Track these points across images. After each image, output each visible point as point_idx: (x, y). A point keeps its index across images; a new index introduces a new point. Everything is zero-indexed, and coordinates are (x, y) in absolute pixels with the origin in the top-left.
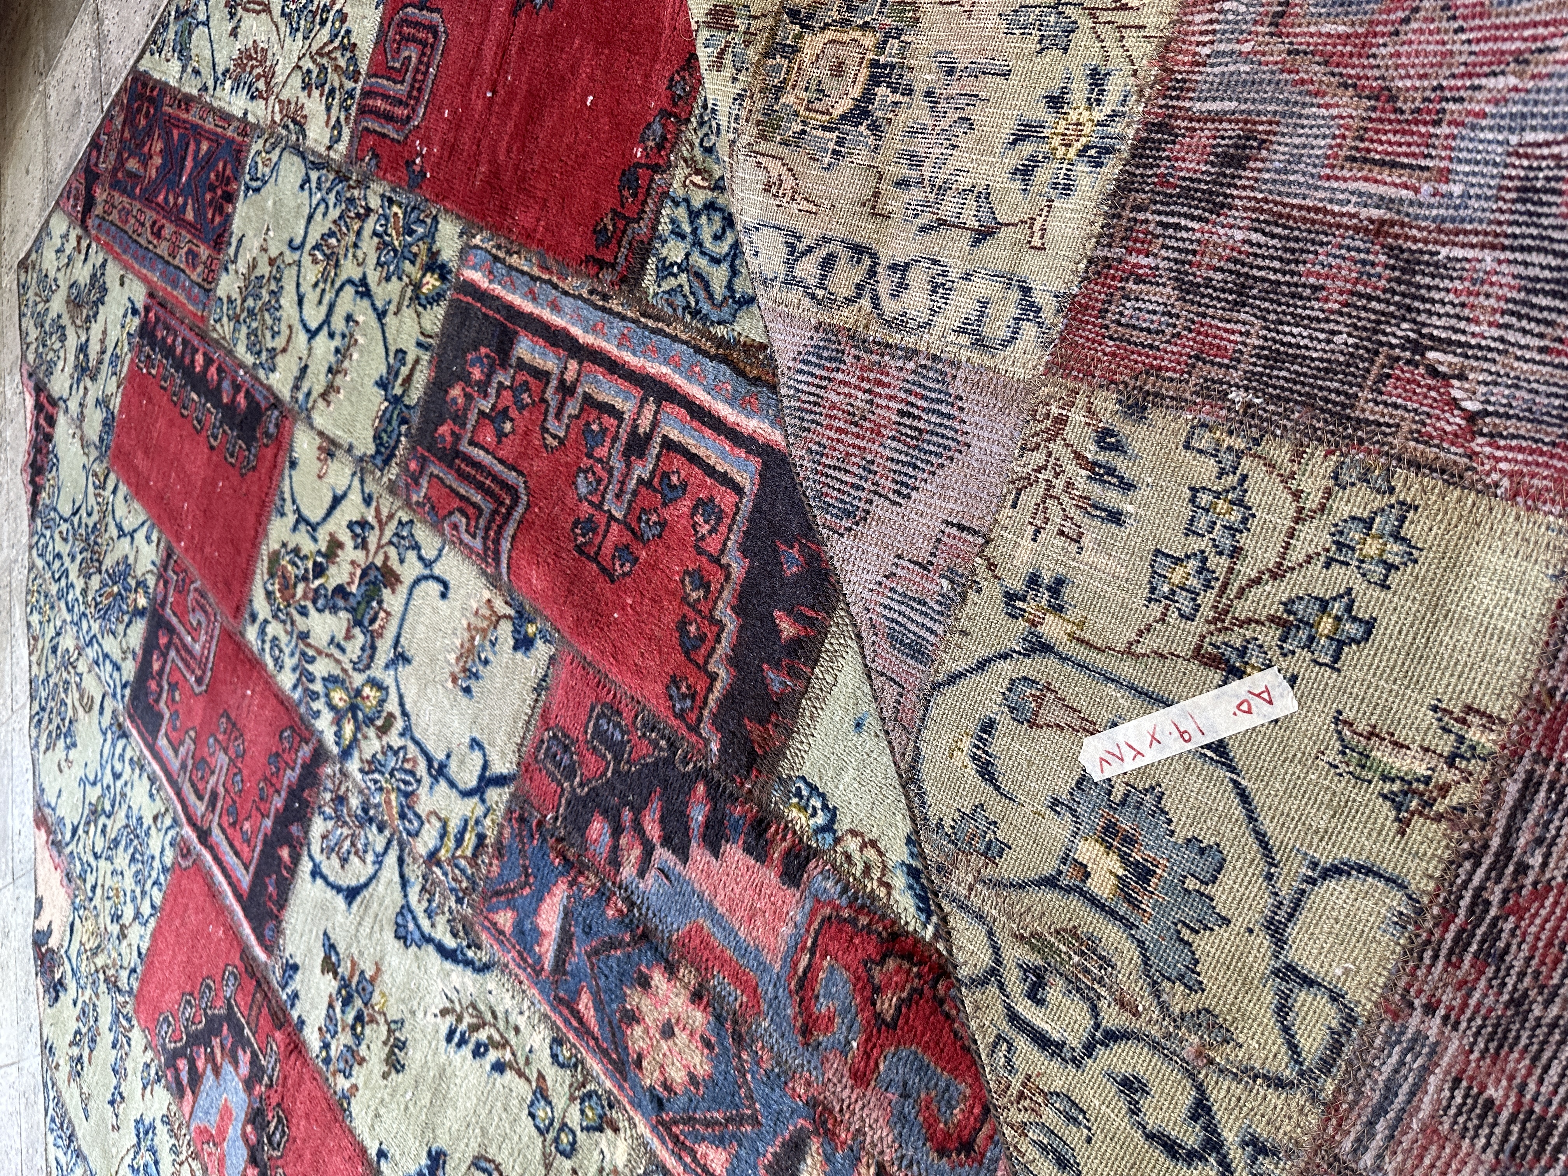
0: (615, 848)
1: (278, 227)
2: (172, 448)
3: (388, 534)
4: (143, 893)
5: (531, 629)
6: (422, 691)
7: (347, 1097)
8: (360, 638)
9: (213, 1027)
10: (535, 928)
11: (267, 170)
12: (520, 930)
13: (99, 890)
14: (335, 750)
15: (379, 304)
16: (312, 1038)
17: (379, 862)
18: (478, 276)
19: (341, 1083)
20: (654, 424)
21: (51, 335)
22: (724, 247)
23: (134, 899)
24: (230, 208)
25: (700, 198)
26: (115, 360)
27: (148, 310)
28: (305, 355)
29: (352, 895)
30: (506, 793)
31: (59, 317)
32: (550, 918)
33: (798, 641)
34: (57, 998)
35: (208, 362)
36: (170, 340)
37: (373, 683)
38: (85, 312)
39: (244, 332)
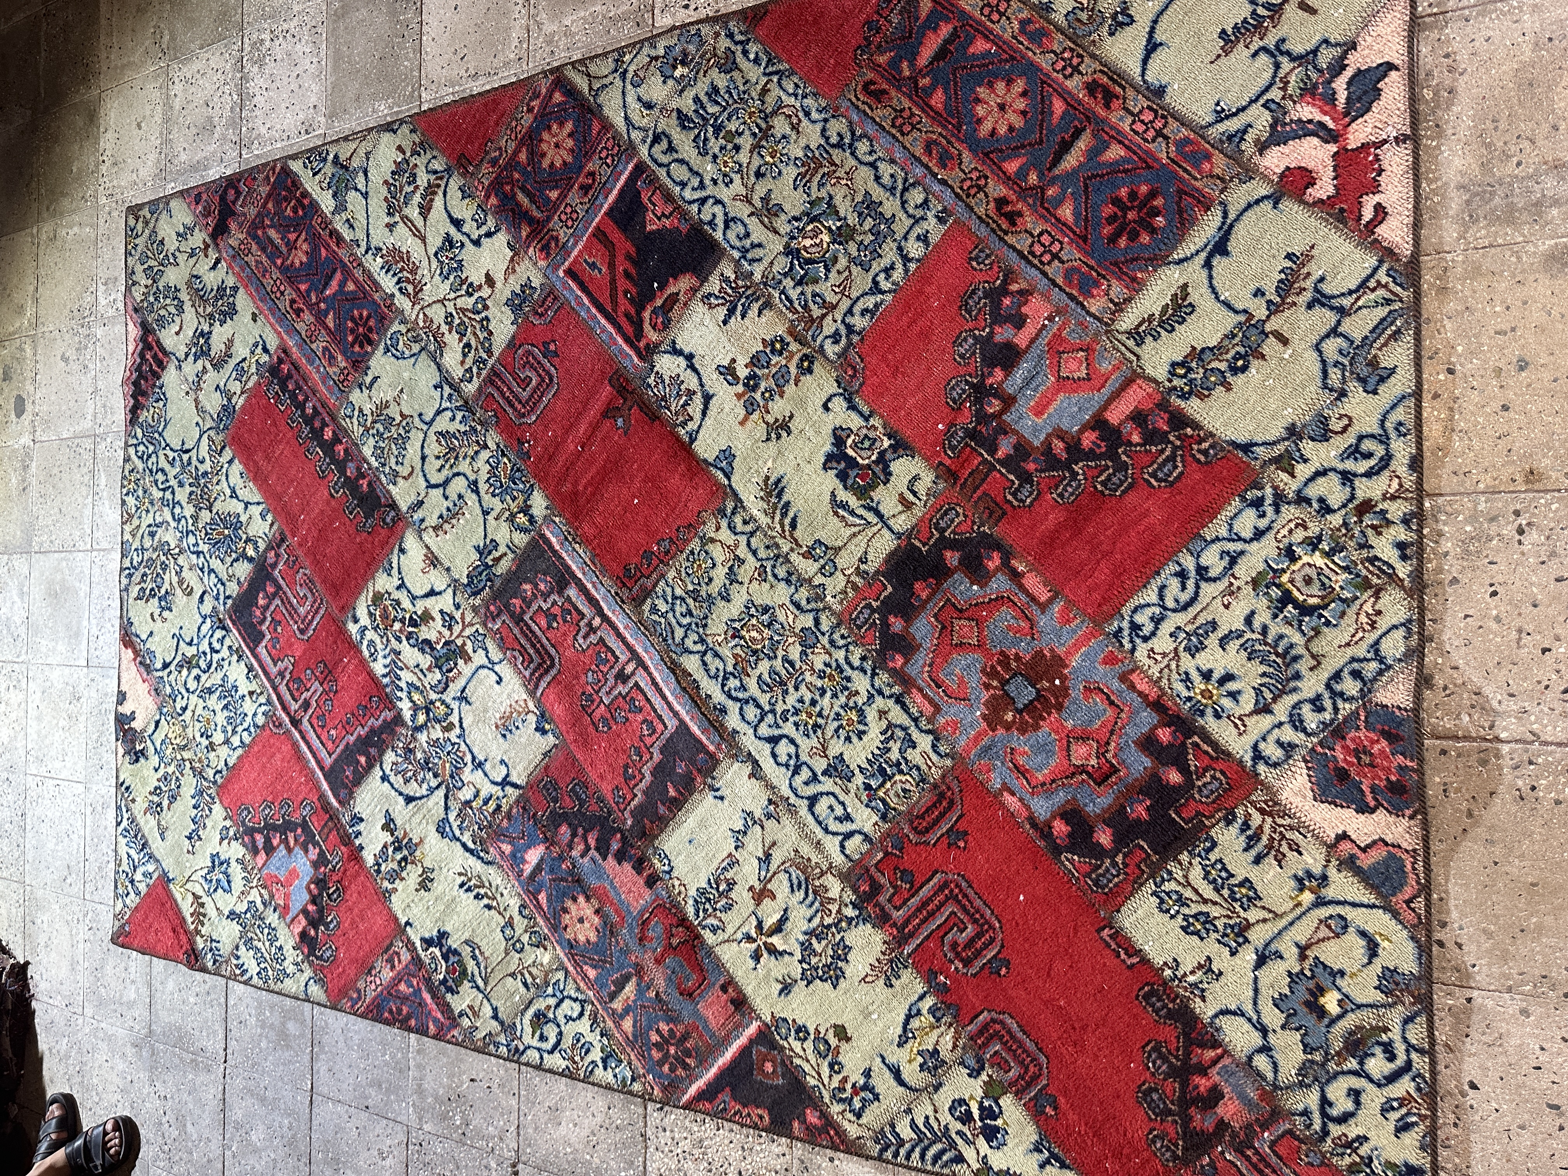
0: (572, 841)
1: (411, 395)
2: (293, 471)
3: (467, 632)
4: (234, 732)
5: (547, 727)
6: (475, 722)
7: (389, 892)
8: (438, 675)
9: (289, 826)
10: (523, 858)
11: (407, 352)
13: (189, 713)
14: (410, 723)
15: (485, 505)
17: (432, 790)
18: (554, 540)
19: (386, 884)
20: (633, 673)
21: (165, 297)
22: (685, 621)
23: (224, 731)
24: (369, 349)
25: (679, 592)
26: (240, 370)
27: (280, 361)
28: (423, 494)
29: (409, 799)
30: (517, 792)
31: (177, 290)
32: (533, 856)
33: (675, 798)
34: (137, 761)
35: (336, 440)
36: (301, 398)
37: (443, 702)
38: (209, 309)
39: (371, 442)
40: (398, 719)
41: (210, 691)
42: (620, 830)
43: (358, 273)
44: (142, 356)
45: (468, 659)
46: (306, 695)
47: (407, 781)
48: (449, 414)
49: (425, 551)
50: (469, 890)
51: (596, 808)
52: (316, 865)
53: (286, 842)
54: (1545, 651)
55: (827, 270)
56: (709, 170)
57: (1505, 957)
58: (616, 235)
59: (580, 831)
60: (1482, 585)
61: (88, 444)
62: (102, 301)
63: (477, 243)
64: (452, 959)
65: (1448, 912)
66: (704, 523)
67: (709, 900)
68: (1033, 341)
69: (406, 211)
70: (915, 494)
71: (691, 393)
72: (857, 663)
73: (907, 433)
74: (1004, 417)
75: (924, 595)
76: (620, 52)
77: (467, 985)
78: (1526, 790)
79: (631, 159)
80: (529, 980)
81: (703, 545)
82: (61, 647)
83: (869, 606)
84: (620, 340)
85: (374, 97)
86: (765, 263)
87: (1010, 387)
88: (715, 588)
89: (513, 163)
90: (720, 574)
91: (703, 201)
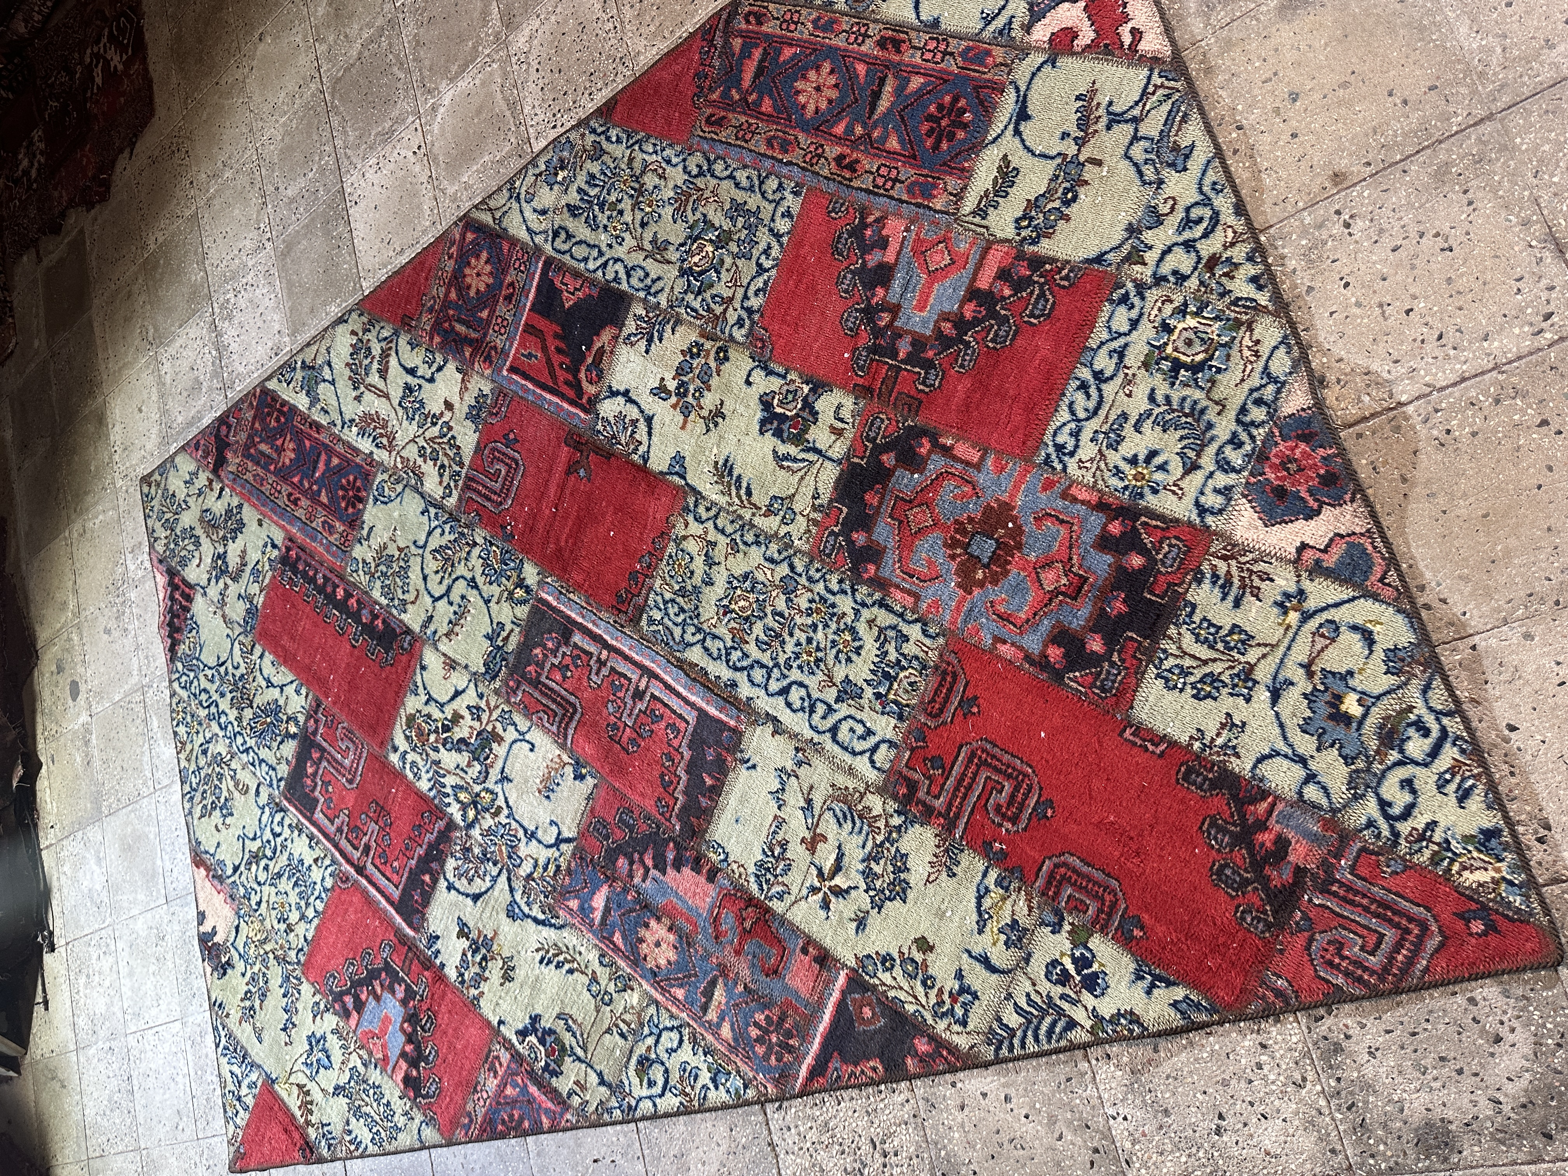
0: (631, 870)
1: (403, 529)
2: (317, 640)
3: (495, 715)
4: (307, 905)
5: (584, 771)
6: (520, 796)
7: (477, 998)
8: (478, 767)
9: (373, 975)
10: (590, 907)
11: (393, 495)
12: (582, 908)
13: (264, 905)
14: (462, 824)
15: (485, 596)
16: (451, 973)
17: (494, 880)
18: (550, 599)
19: (474, 992)
20: (647, 687)
21: (183, 539)
22: (679, 620)
23: (299, 908)
24: (361, 506)
25: (668, 596)
26: (256, 573)
27: (288, 549)
28: (430, 609)
29: (476, 898)
30: (571, 846)
31: (192, 529)
32: (599, 901)
33: (713, 786)
34: (225, 974)
35: (348, 595)
36: (311, 573)
37: (487, 790)
38: (221, 533)
39: (378, 584)
40: (451, 825)
41: (279, 875)
42: (671, 839)
43: (339, 448)
44: (172, 598)
45: (500, 740)
46: (365, 839)
47: (470, 881)
48: (439, 530)
49: (443, 659)
50: (550, 962)
51: (645, 827)
52: (404, 1002)
53: (373, 993)
54: (1408, 312)
55: (718, 272)
56: (603, 239)
57: (1488, 594)
58: (542, 323)
59: (636, 856)
60: (1334, 282)
61: (138, 697)
62: (132, 567)
63: (431, 380)
64: (549, 1040)
65: (1422, 575)
66: (674, 526)
67: (768, 869)
68: (899, 253)
69: (369, 380)
70: (842, 420)
71: (634, 422)
72: (835, 587)
73: (821, 373)
74: (896, 324)
75: (875, 502)
76: (511, 181)
77: (568, 1060)
78: (1443, 436)
79: (539, 257)
80: (625, 1028)
81: (678, 545)
82: (141, 897)
83: (832, 533)
84: (565, 405)
85: (325, 304)
86: (667, 290)
87: (893, 298)
88: (697, 580)
89: (446, 303)
90: (699, 564)
91: (605, 265)
